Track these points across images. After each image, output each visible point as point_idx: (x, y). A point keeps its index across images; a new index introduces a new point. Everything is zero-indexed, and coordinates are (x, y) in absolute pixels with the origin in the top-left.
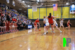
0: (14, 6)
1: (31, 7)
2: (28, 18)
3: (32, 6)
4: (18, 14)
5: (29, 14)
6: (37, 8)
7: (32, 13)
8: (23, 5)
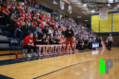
0: (71, 13)
1: (97, 12)
2: (91, 30)
3: (98, 10)
4: (76, 24)
5: (92, 23)
6: (109, 13)
7: (98, 22)
8: (84, 11)
